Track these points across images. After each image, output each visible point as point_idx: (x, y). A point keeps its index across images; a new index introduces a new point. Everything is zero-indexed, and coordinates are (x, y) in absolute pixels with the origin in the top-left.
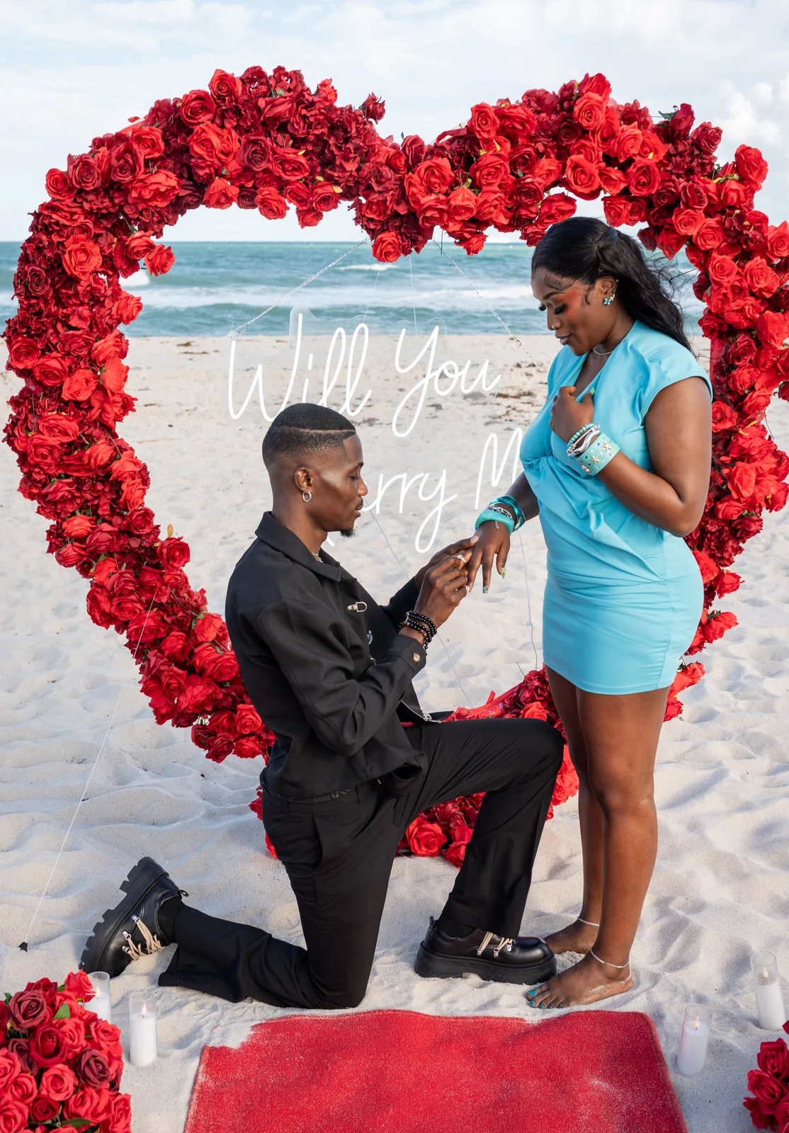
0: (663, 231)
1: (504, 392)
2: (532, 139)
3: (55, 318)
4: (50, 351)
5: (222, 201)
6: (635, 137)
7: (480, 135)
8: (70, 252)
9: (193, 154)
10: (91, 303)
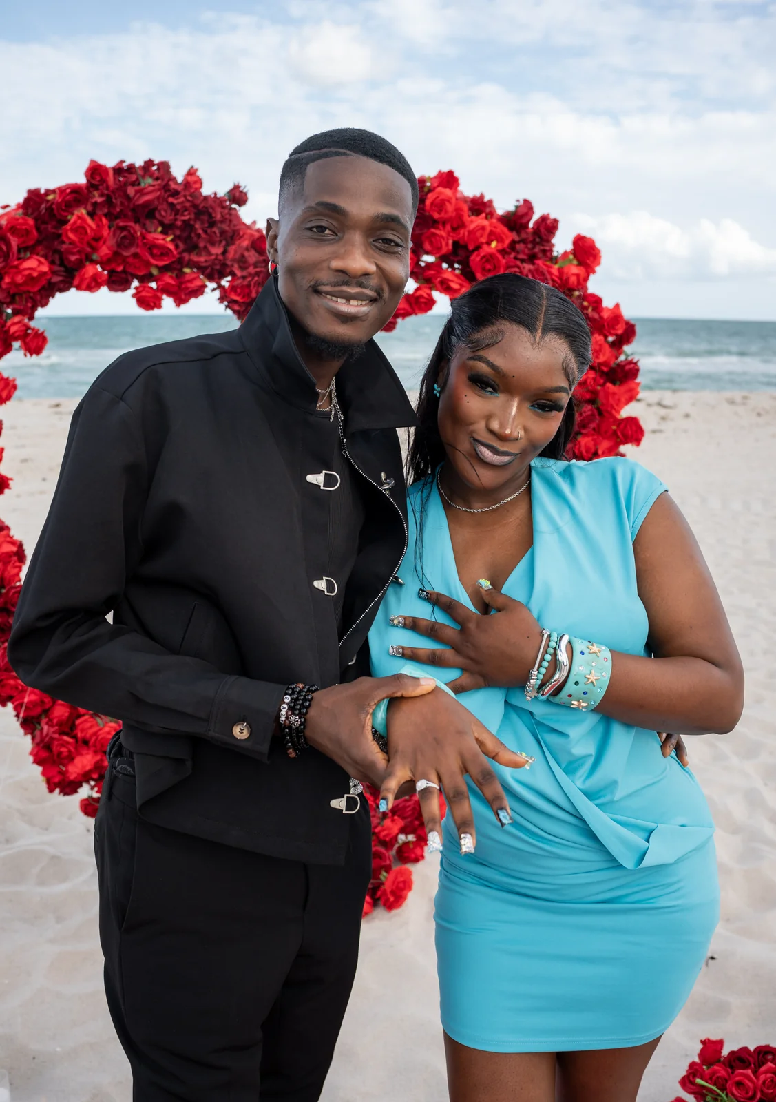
5: (92, 285)
6: (483, 228)
9: (65, 239)
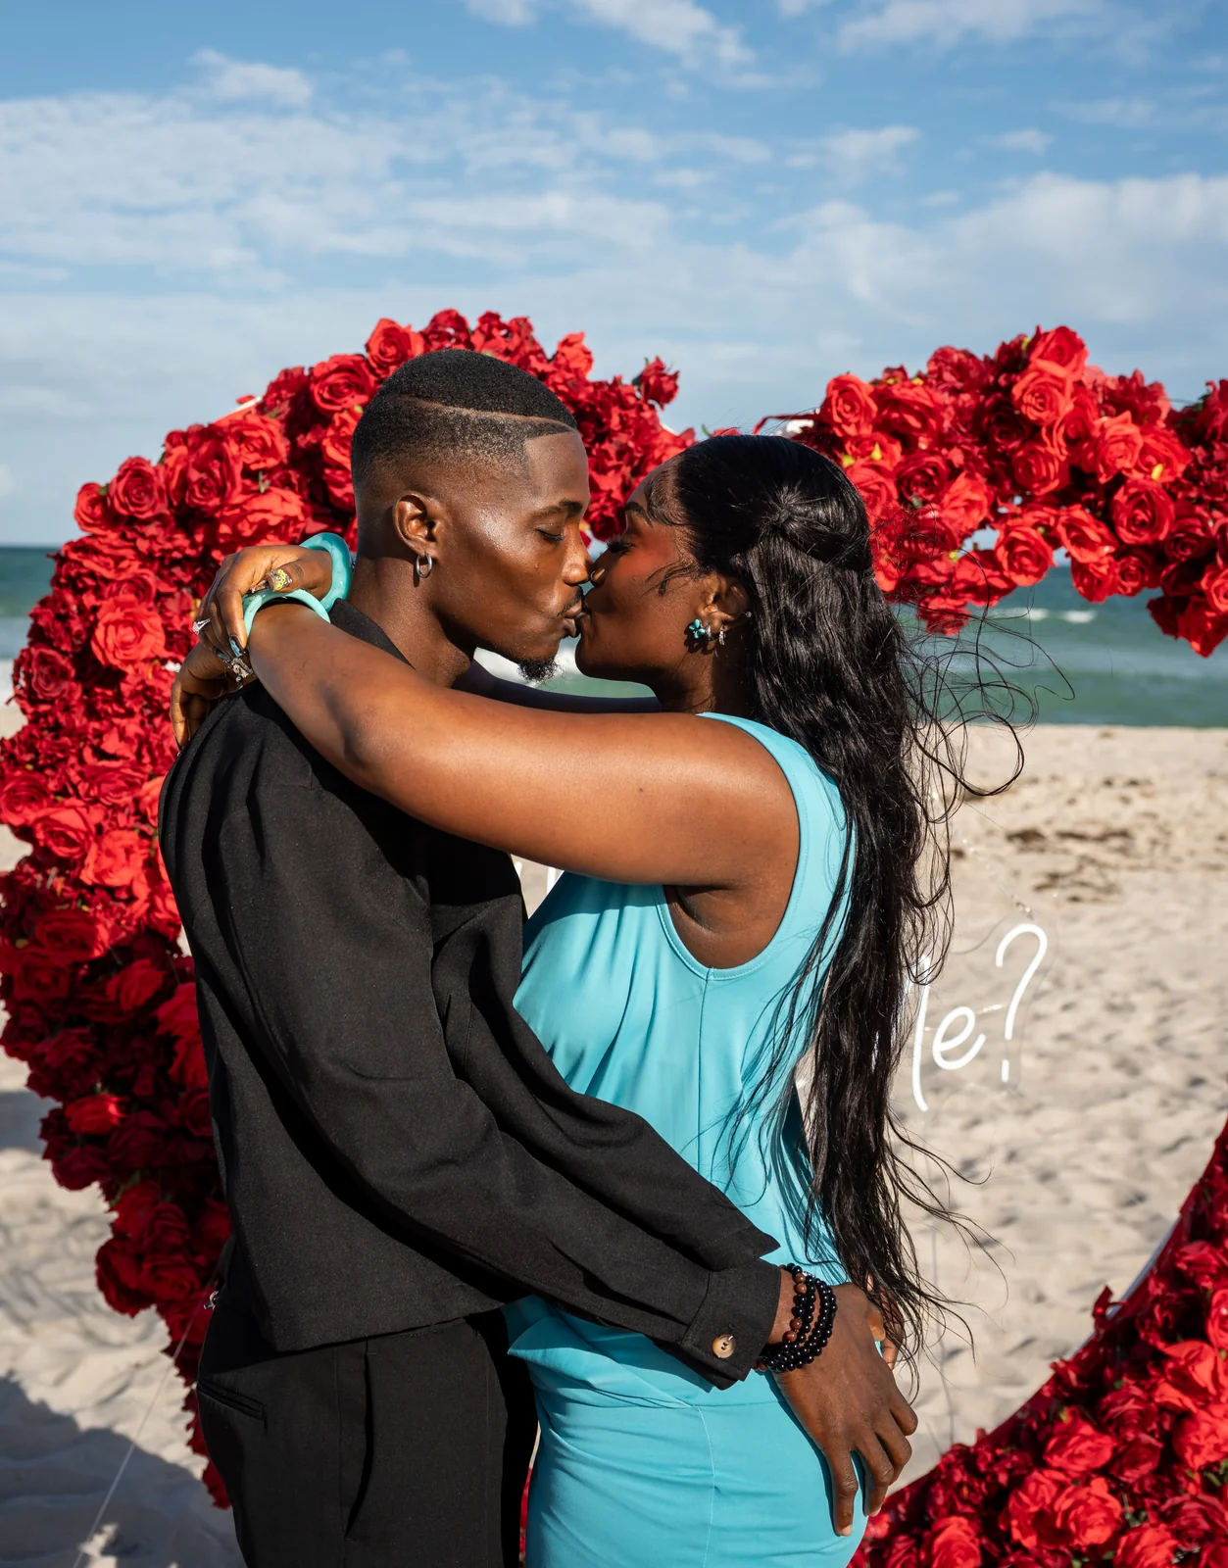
0: (1190, 607)
1: (1079, 830)
2: (942, 440)
3: (80, 735)
4: (67, 795)
6: (1127, 439)
7: (842, 431)
8: (106, 625)
9: (327, 462)
10: (148, 712)
